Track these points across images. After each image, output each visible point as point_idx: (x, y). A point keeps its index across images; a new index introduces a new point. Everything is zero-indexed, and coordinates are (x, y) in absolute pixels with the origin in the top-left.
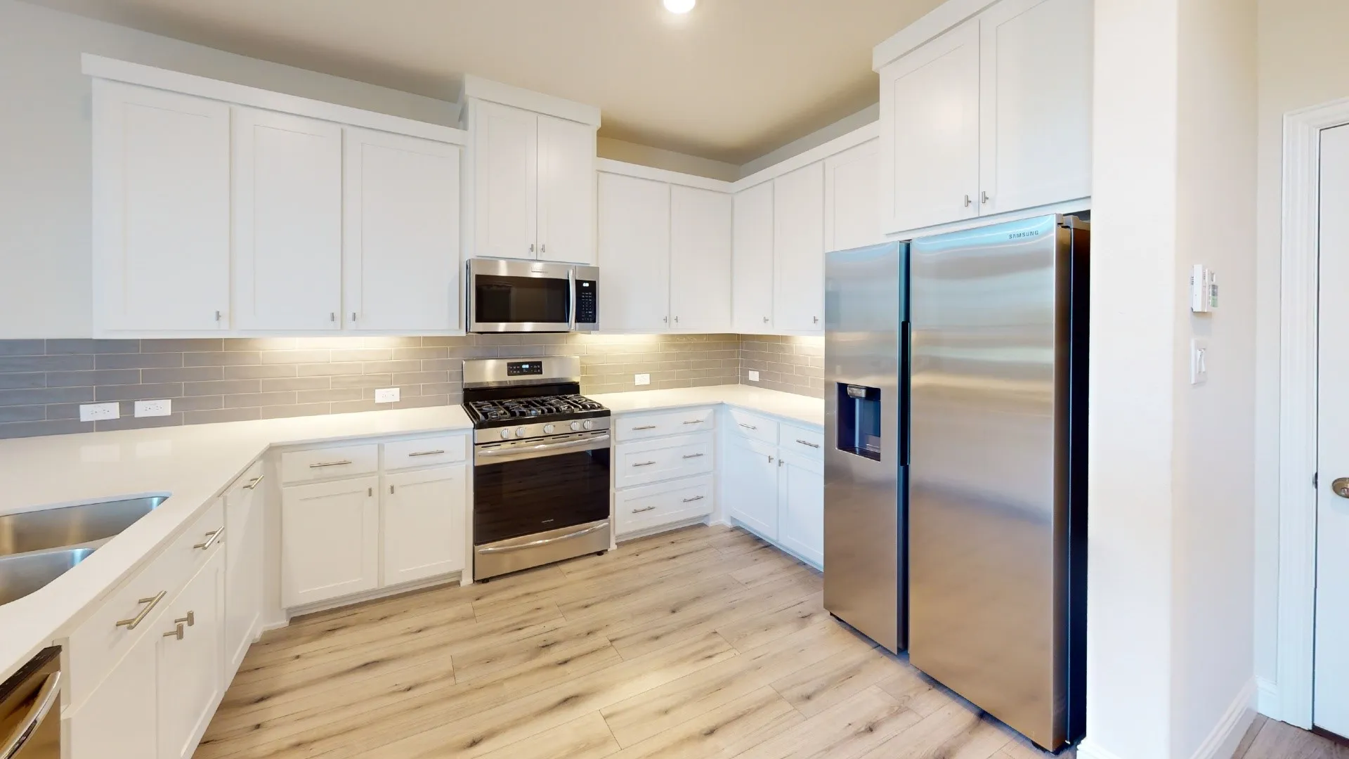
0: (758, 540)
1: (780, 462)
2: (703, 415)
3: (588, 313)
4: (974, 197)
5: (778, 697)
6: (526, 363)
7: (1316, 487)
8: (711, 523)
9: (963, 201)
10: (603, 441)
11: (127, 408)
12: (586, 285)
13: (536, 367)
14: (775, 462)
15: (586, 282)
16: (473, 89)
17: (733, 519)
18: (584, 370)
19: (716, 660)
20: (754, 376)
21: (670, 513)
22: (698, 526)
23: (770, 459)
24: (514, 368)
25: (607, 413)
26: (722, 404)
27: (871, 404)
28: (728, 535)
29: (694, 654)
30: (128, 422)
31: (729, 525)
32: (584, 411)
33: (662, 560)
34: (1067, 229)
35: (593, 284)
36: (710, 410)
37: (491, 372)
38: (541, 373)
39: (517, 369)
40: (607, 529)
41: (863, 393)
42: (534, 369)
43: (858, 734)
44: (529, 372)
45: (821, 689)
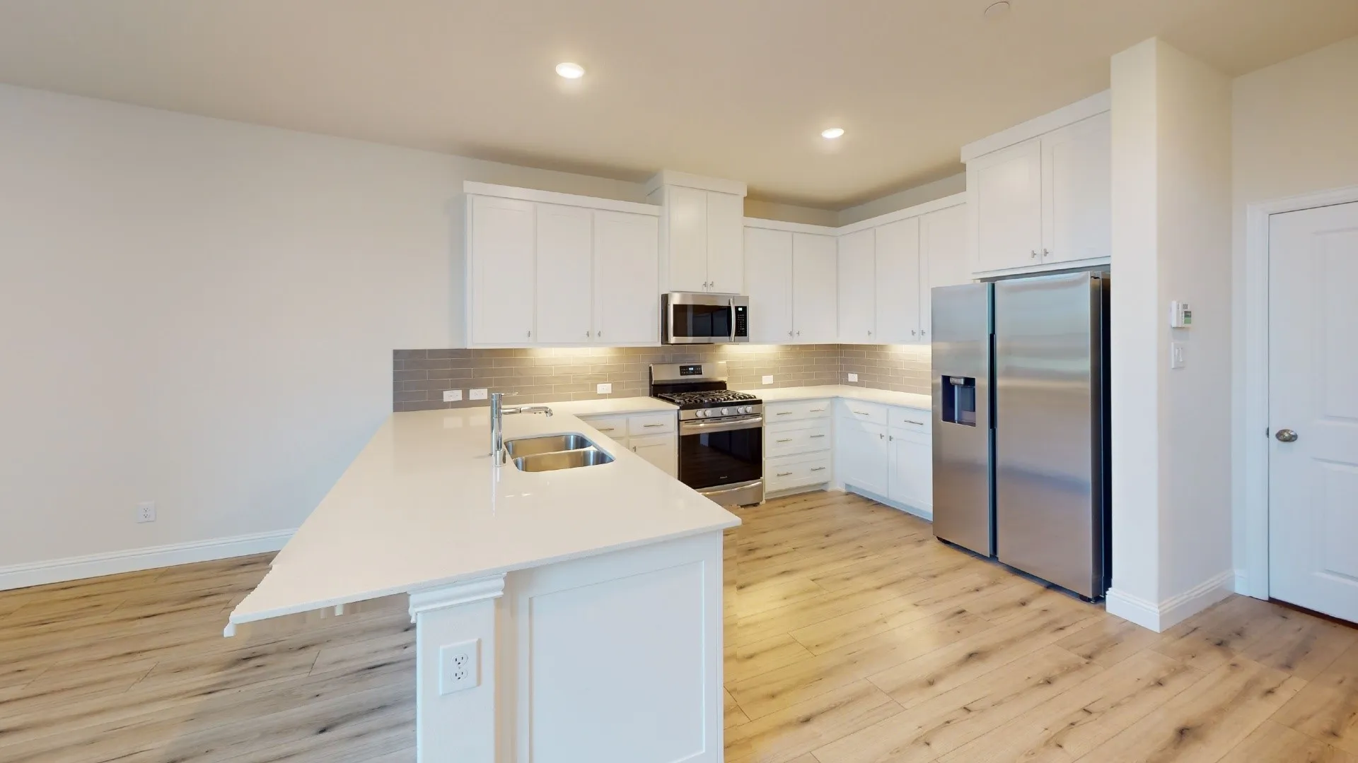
0: (869, 500)
1: (891, 438)
2: (823, 405)
3: (742, 331)
4: (1038, 252)
5: (915, 576)
6: (691, 367)
7: (1268, 437)
8: (830, 489)
9: (1030, 254)
10: (757, 422)
11: (466, 394)
12: (740, 309)
13: (698, 370)
14: (886, 438)
15: (740, 307)
16: (668, 178)
17: (847, 486)
18: (730, 372)
19: (867, 559)
20: (853, 377)
21: (802, 479)
22: (818, 492)
23: (881, 436)
24: (684, 370)
25: (760, 402)
26: (837, 397)
27: (968, 390)
28: (845, 497)
29: (852, 556)
30: (466, 403)
31: (844, 490)
32: (740, 400)
33: (803, 510)
34: (1098, 280)
35: (745, 308)
36: (827, 402)
37: (669, 374)
38: (701, 374)
39: (685, 371)
40: (761, 488)
41: (962, 382)
42: (697, 371)
43: (970, 592)
44: (693, 373)
45: (942, 574)
